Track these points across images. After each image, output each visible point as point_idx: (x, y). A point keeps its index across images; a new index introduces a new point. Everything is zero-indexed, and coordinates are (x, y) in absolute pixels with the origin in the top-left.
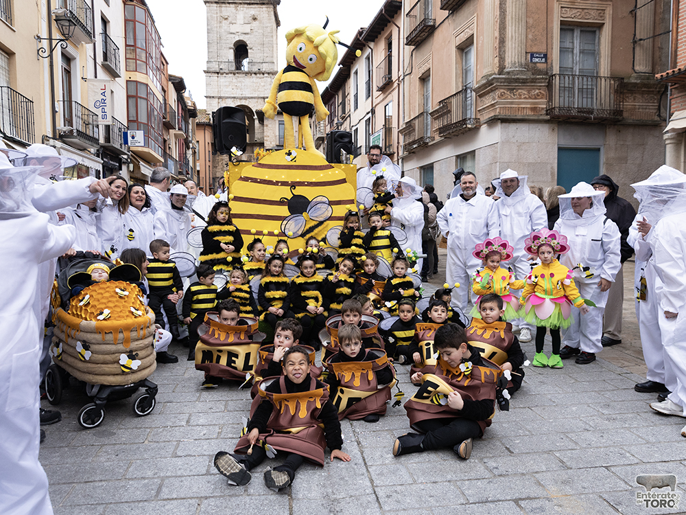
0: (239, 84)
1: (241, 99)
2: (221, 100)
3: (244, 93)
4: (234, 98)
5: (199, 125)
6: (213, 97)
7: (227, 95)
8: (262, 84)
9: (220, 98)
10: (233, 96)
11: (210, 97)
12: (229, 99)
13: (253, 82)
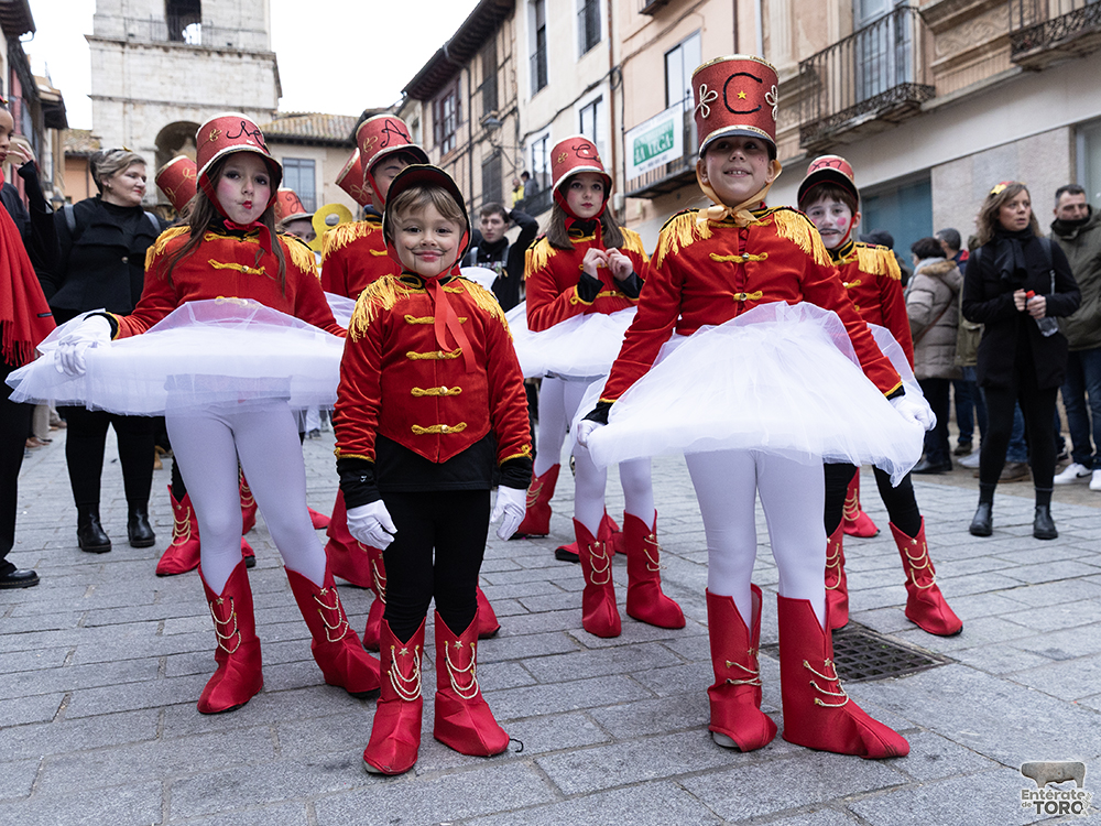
0: (179, 74)
1: (183, 107)
2: (129, 107)
3: (191, 94)
4: (166, 104)
5: (73, 158)
6: (110, 99)
7: (146, 97)
8: (238, 78)
9: (127, 101)
10: (161, 99)
11: (102, 98)
12: (153, 107)
13: (214, 72)
